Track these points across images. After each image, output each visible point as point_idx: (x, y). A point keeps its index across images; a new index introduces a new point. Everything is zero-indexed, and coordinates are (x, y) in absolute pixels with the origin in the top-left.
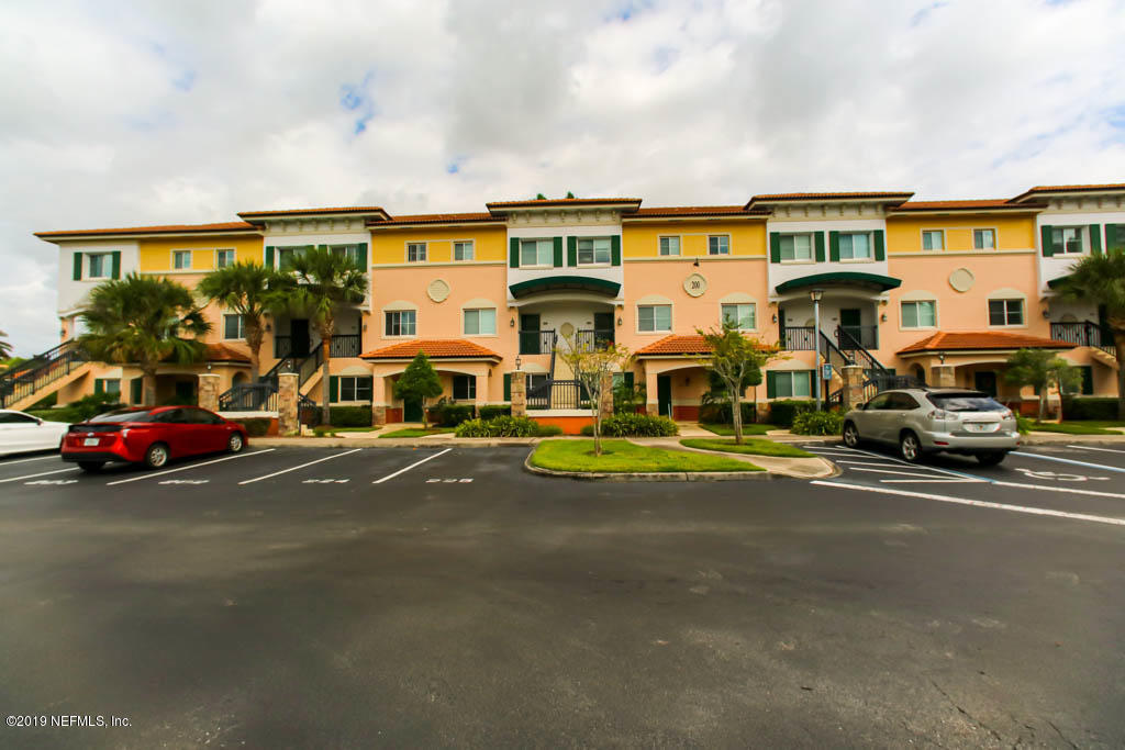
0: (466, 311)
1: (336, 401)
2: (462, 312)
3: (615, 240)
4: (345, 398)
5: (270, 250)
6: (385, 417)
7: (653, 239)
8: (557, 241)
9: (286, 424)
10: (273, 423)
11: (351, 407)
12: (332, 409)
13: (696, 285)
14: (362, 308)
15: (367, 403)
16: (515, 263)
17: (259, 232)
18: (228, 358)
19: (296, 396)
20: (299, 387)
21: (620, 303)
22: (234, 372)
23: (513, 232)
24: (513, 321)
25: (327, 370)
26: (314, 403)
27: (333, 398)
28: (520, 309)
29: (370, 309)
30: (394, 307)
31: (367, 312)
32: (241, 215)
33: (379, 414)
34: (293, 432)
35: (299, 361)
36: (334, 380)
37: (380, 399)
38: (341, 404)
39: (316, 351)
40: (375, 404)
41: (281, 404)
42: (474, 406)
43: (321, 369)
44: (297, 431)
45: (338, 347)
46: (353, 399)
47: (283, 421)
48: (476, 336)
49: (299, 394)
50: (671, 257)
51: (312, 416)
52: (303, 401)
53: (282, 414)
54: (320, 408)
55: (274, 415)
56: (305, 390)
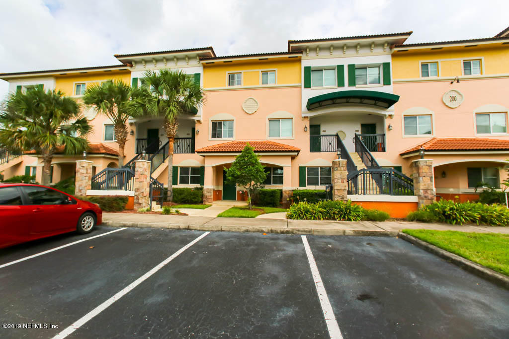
0: (270, 120)
1: (176, 184)
2: (267, 121)
3: (386, 66)
4: (182, 182)
5: (135, 80)
6: (212, 197)
7: (415, 64)
8: (340, 68)
9: (140, 201)
10: (130, 200)
11: (187, 189)
12: (174, 190)
13: (453, 99)
14: (195, 118)
15: (198, 186)
16: (308, 85)
17: (128, 68)
18: (104, 151)
19: (148, 178)
20: (151, 173)
21: (390, 113)
22: (109, 162)
23: (305, 63)
24: (306, 127)
25: (171, 161)
26: (162, 185)
27: (175, 183)
28: (312, 119)
29: (201, 119)
30: (218, 117)
31: (199, 121)
32: (117, 56)
33: (209, 194)
34: (145, 209)
35: (151, 155)
36: (175, 169)
37: (210, 183)
38: (180, 186)
39: (164, 148)
40: (205, 187)
41: (137, 185)
42: (281, 191)
43: (167, 161)
44: (148, 207)
45: (178, 146)
46: (188, 183)
47: (138, 199)
48: (279, 138)
49: (151, 178)
50: (430, 78)
51: (159, 195)
52: (155, 183)
53: (137, 193)
54: (166, 189)
55: (131, 193)
56: (155, 175)
